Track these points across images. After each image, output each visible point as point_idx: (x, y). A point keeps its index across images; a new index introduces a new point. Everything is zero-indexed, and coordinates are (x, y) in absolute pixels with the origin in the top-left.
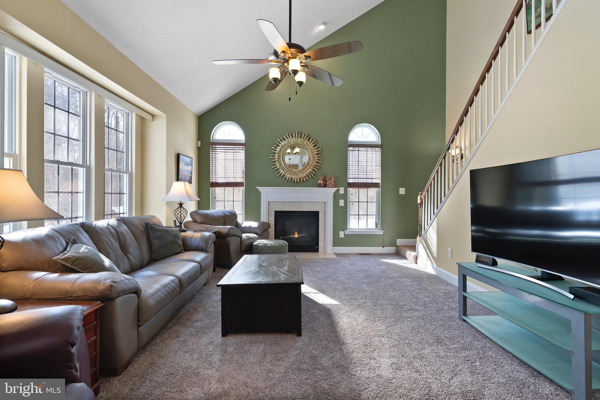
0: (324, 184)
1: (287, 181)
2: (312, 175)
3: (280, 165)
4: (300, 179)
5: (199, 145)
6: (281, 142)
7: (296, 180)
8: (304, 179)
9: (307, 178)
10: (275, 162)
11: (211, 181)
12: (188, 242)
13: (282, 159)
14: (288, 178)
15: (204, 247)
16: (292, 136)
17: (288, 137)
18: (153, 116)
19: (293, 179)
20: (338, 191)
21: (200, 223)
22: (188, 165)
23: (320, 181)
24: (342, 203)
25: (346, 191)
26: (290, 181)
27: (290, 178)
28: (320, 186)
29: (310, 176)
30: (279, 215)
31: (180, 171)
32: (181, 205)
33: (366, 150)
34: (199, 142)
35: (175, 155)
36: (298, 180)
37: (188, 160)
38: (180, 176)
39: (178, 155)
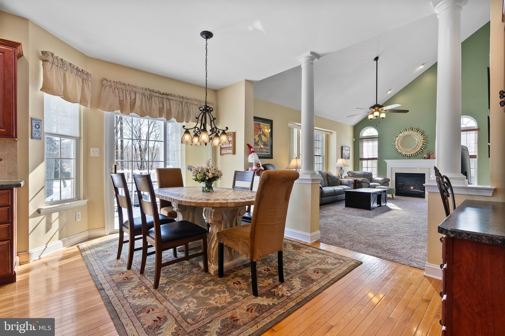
0: (428, 157)
1: (403, 156)
2: (420, 152)
3: (399, 147)
4: (412, 155)
5: (354, 140)
6: (399, 135)
7: (409, 155)
8: (415, 154)
9: (416, 154)
10: (396, 146)
11: (360, 157)
12: (342, 182)
13: (399, 144)
14: (403, 154)
15: (348, 184)
16: (406, 130)
17: (403, 131)
18: (331, 132)
19: (407, 155)
21: (351, 177)
22: (347, 151)
23: (425, 156)
26: (405, 156)
27: (405, 155)
28: (425, 158)
29: (418, 152)
30: (398, 175)
31: (343, 154)
32: (341, 168)
33: (466, 133)
34: (354, 139)
36: (411, 155)
37: (347, 148)
38: (343, 156)
39: (342, 147)
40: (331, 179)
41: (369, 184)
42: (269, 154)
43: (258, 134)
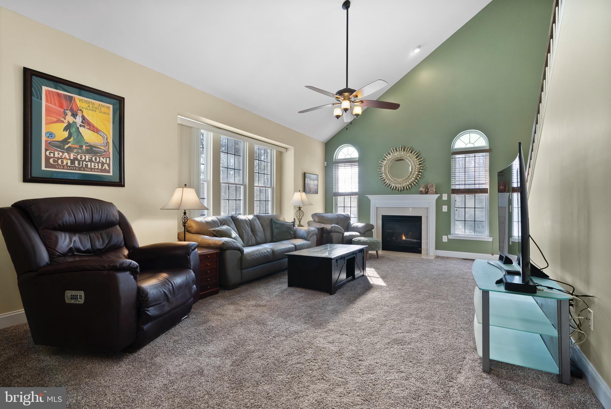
0: (425, 191)
1: (392, 189)
2: (415, 183)
3: (386, 176)
4: (404, 188)
5: (326, 165)
6: (387, 157)
7: (400, 188)
8: (408, 187)
9: (410, 186)
10: (382, 173)
11: (334, 191)
12: (298, 232)
13: (387, 171)
14: (393, 187)
16: (396, 150)
17: (393, 151)
18: (286, 149)
19: (398, 188)
20: (440, 197)
21: (317, 222)
22: (314, 180)
23: (421, 189)
24: (445, 209)
25: (449, 197)
26: (395, 190)
27: (395, 187)
28: (421, 193)
29: (413, 184)
30: (386, 219)
31: (306, 185)
32: (300, 208)
33: (474, 156)
34: (326, 163)
35: (302, 174)
36: (402, 188)
37: (314, 176)
38: (307, 188)
39: (305, 174)
40: (277, 228)
41: (343, 234)
42: (111, 174)
43: (66, 121)
